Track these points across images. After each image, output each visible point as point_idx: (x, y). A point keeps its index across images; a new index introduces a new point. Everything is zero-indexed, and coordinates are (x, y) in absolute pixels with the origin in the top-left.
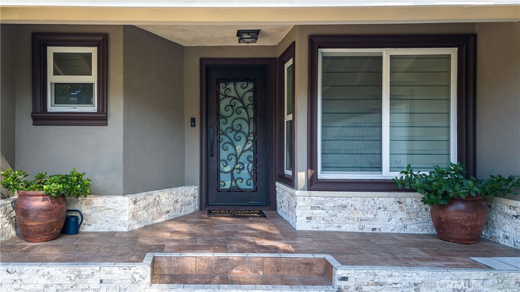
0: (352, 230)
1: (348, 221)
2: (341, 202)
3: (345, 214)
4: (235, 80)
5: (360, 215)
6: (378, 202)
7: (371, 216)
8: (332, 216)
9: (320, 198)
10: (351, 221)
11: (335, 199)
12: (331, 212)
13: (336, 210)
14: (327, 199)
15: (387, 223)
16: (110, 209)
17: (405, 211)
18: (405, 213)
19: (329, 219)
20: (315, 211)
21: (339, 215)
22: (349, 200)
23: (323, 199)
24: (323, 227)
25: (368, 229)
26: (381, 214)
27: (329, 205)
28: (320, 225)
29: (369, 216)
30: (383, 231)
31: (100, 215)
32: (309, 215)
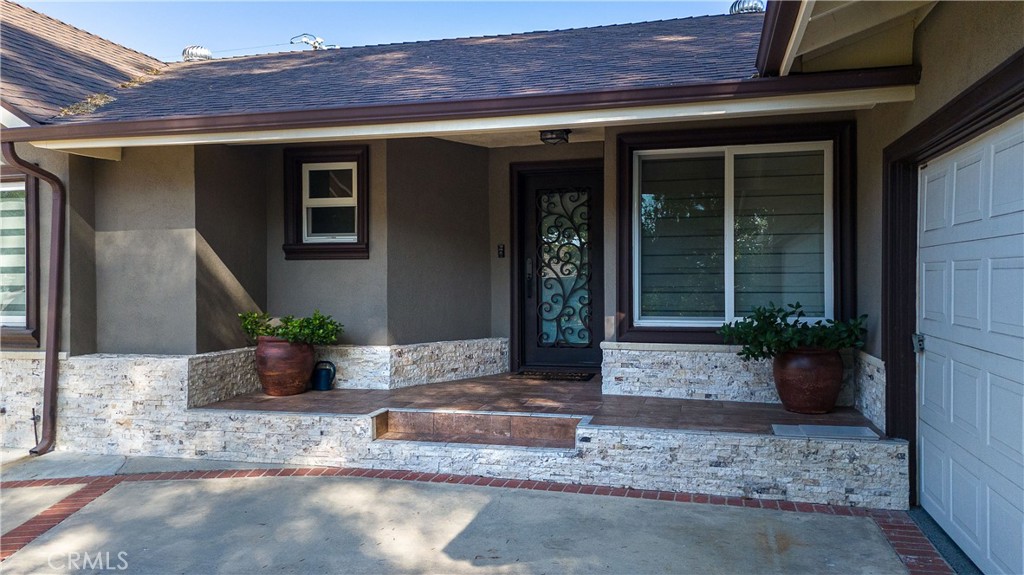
0: (678, 396)
1: (671, 384)
2: (661, 357)
3: (668, 373)
4: (562, 191)
5: (689, 376)
6: (713, 358)
7: (703, 377)
8: (650, 376)
9: (633, 352)
10: (676, 384)
11: (654, 353)
12: (648, 371)
13: (656, 368)
14: (643, 353)
15: (727, 388)
16: (368, 362)
17: (753, 371)
18: (752, 375)
19: (646, 380)
20: (627, 370)
21: (660, 375)
22: (673, 356)
23: (637, 353)
24: (636, 390)
25: (699, 394)
26: (718, 375)
27: (646, 361)
28: (633, 388)
29: (700, 377)
30: (721, 398)
31: (357, 368)
32: (619, 375)
